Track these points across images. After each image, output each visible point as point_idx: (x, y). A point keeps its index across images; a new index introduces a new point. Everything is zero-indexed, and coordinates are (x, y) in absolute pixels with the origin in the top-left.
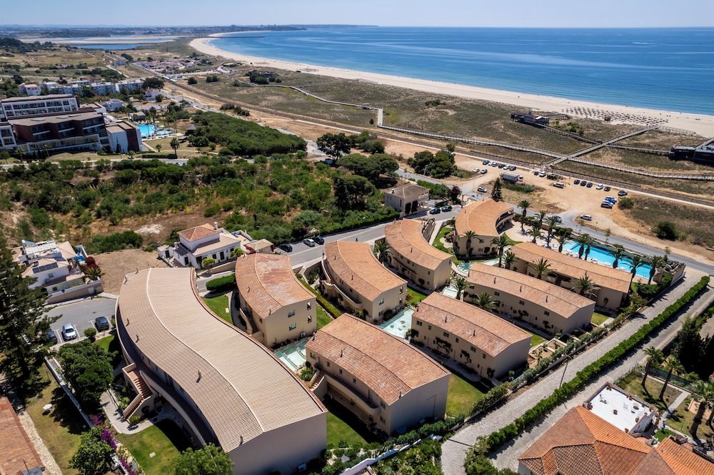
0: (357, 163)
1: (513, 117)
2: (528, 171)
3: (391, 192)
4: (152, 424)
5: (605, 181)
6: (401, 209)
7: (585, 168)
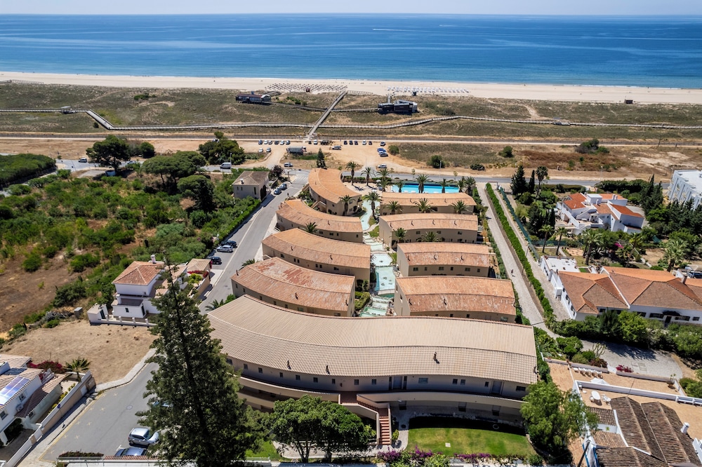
0: (168, 165)
1: (237, 99)
2: (301, 142)
3: (240, 183)
4: (408, 431)
5: (365, 138)
6: (256, 196)
7: (337, 131)
